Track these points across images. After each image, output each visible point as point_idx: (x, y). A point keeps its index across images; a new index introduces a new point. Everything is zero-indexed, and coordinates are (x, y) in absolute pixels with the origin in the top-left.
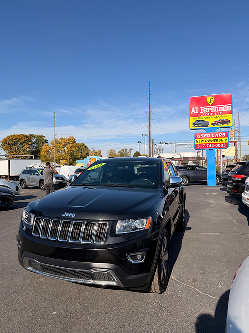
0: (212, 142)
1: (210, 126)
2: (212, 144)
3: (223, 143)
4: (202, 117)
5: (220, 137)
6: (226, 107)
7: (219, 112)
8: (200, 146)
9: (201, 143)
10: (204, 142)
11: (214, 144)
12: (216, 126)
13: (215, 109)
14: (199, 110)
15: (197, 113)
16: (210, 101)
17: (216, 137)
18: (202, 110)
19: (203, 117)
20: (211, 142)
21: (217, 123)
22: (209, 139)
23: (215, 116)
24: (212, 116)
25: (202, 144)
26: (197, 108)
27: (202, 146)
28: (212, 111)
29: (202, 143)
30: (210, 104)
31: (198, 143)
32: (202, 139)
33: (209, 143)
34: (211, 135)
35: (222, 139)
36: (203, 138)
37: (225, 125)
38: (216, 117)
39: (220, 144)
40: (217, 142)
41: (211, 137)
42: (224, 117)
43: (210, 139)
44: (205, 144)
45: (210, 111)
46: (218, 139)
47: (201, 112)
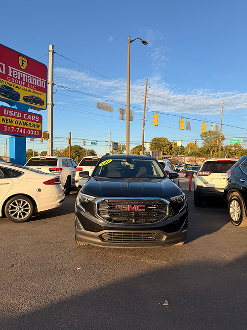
0: (24, 126)
1: (21, 101)
2: (23, 129)
3: (36, 130)
4: (10, 83)
5: (33, 121)
6: (40, 80)
7: (33, 85)
8: (8, 128)
9: (9, 124)
10: (14, 124)
11: (27, 129)
12: (28, 103)
13: (28, 78)
14: (7, 70)
15: (4, 73)
16: (23, 63)
17: (29, 120)
18: (11, 72)
19: (13, 84)
20: (22, 126)
21: (30, 100)
22: (20, 120)
23: (28, 89)
24: (24, 87)
25: (11, 126)
26: (4, 65)
27: (11, 129)
28: (24, 80)
29: (11, 124)
30: (23, 68)
31: (5, 123)
32: (11, 119)
33: (20, 126)
34: (22, 116)
35: (36, 123)
36: (12, 117)
37: (38, 106)
38: (29, 91)
39: (33, 130)
40: (29, 127)
41: (22, 118)
42: (38, 94)
43: (22, 121)
44: (15, 127)
45: (22, 78)
46: (31, 123)
47: (10, 75)
